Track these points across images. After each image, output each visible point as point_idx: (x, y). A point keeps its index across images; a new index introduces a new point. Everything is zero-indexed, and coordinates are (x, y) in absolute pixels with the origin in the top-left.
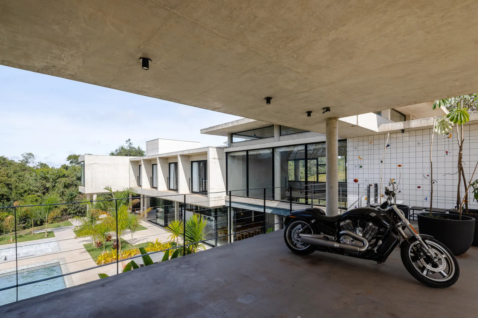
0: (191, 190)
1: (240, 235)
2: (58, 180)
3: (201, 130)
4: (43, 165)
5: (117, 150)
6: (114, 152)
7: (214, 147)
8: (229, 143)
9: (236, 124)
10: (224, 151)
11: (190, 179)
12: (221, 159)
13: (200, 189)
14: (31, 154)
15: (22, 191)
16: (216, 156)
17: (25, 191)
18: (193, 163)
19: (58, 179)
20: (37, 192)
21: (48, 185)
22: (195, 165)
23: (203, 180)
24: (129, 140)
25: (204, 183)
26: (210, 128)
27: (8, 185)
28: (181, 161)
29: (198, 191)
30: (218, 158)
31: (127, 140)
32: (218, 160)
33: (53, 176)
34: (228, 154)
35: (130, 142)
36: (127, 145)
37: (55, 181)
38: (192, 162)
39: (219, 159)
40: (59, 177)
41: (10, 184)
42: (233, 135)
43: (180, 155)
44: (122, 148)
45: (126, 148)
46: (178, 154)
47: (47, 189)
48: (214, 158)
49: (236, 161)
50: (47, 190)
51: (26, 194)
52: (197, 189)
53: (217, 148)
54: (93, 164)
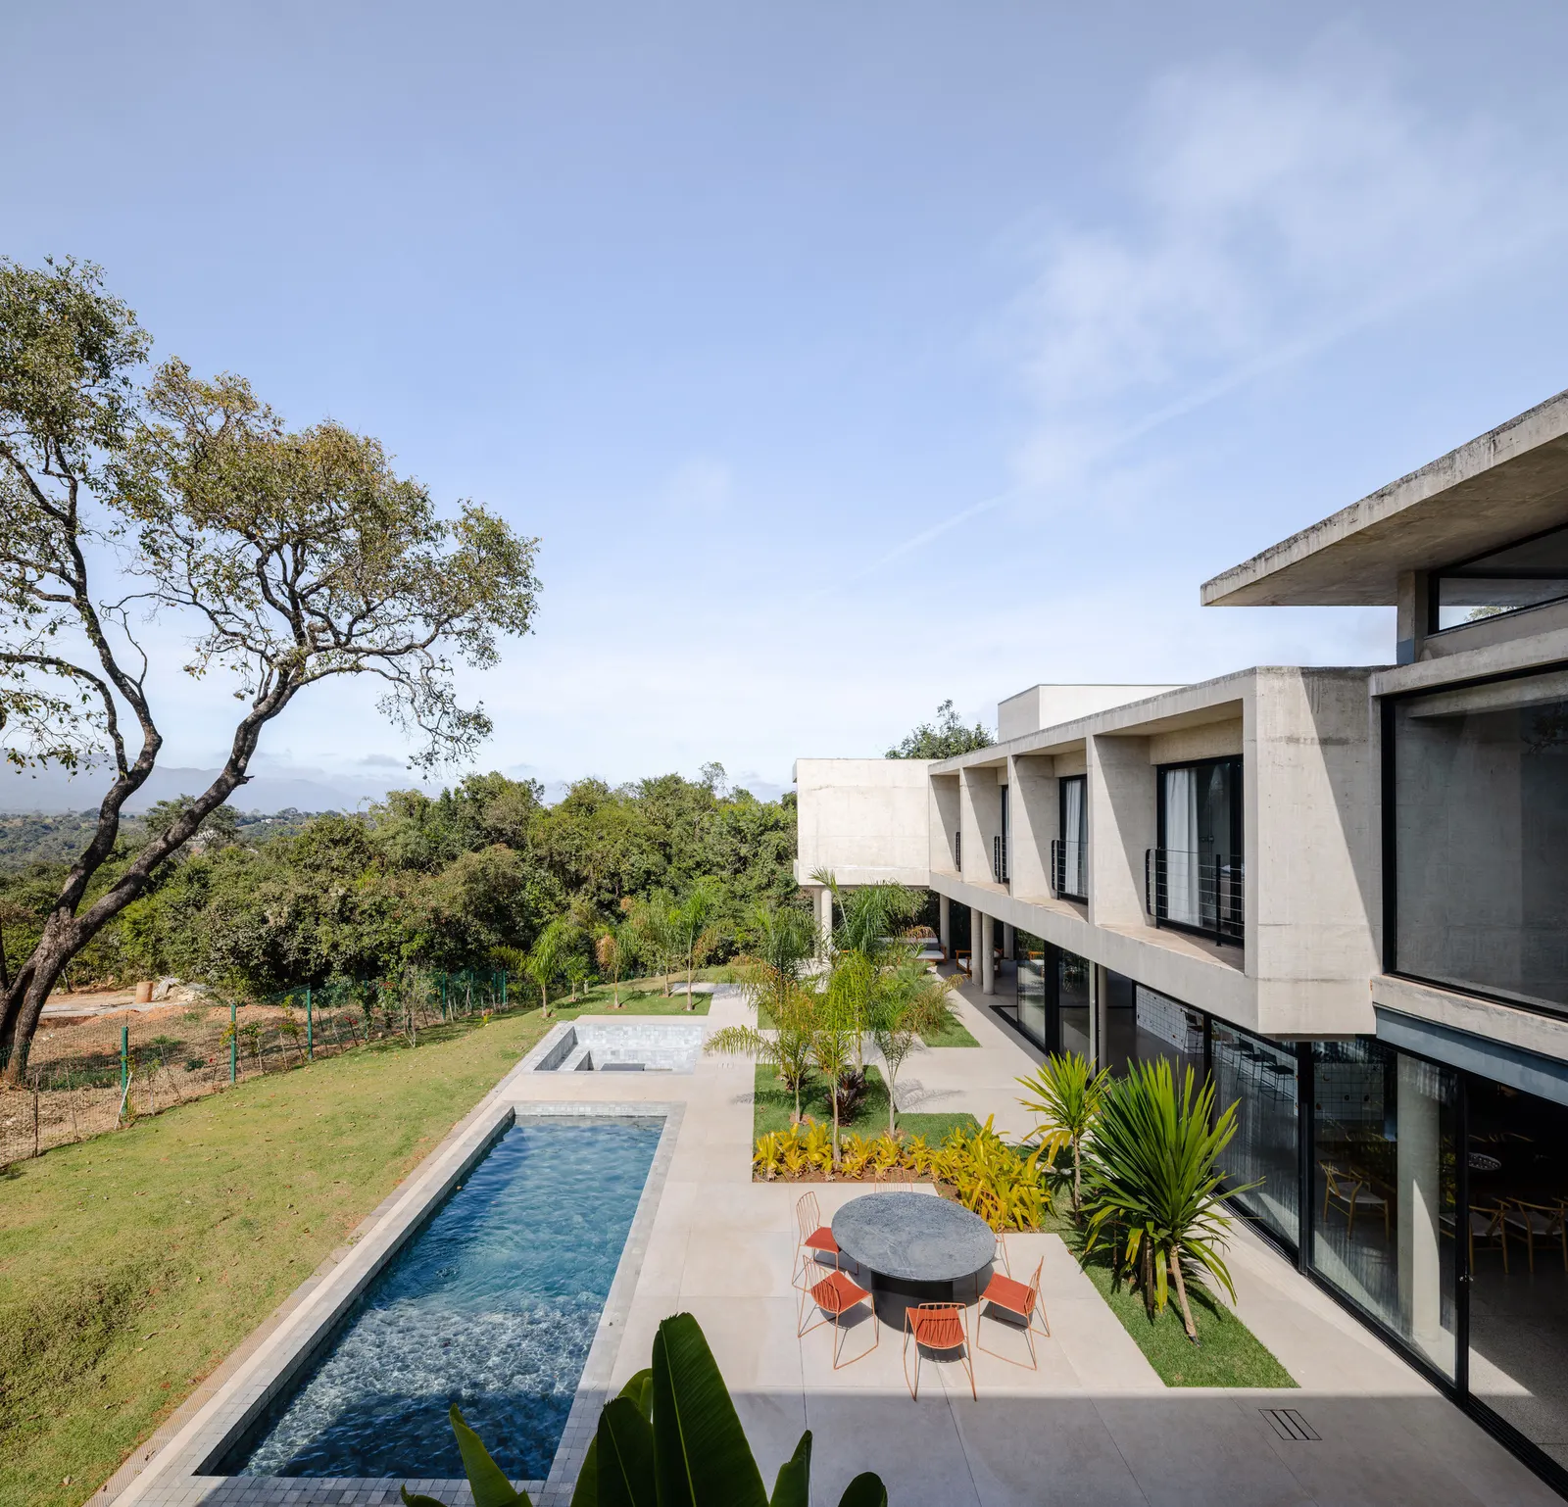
0: (1154, 911)
1: (1493, 1228)
2: (763, 838)
3: (1204, 587)
4: (742, 794)
5: (906, 743)
6: (898, 749)
7: (1292, 671)
8: (1409, 634)
9: (1487, 461)
10: (1367, 691)
11: (1153, 853)
12: (1342, 742)
13: (1203, 910)
14: (717, 766)
15: (691, 863)
16: (1307, 726)
17: (698, 865)
18: (1170, 776)
19: (762, 834)
20: (723, 868)
21: (744, 851)
22: (1180, 787)
23: (1218, 864)
24: (949, 702)
25: (1226, 882)
26: (1260, 556)
27: (665, 845)
28: (1103, 765)
29: (1197, 923)
30: (1315, 735)
31: (942, 703)
32: (1317, 748)
33: (752, 825)
34: (1398, 709)
35: (951, 709)
36: (942, 721)
37: (756, 839)
38: (1163, 771)
39: (1324, 742)
40: (767, 829)
41: (668, 844)
42: (1446, 585)
43: (1097, 737)
44: (924, 733)
45: (937, 733)
46: (1089, 733)
47: (744, 861)
48: (1293, 740)
49: (1467, 753)
50: (744, 864)
51: (698, 873)
52: (1191, 911)
53: (1307, 673)
54: (821, 788)
